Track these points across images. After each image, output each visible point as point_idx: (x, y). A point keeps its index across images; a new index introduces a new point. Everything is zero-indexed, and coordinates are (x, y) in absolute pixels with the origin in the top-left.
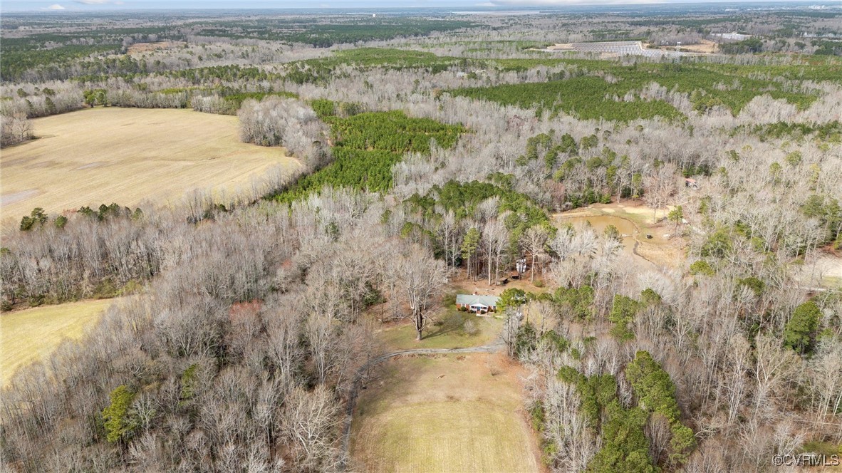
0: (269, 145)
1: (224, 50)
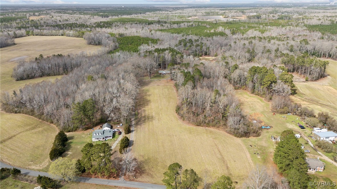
0: (97, 45)
1: (68, 18)
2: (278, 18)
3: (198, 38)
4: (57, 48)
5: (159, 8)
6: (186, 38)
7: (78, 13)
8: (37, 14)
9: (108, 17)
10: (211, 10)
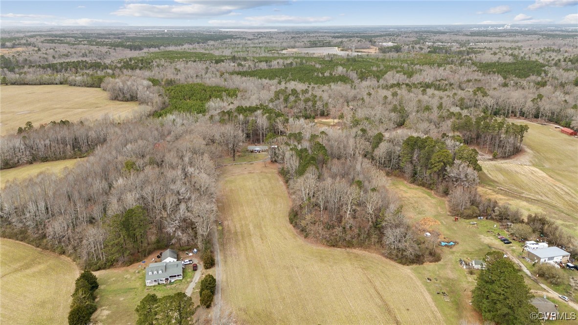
0: (127, 100)
1: (69, 52)
2: (429, 52)
3: (307, 88)
4: (56, 108)
5: (229, 34)
6: (286, 88)
7: (86, 42)
8: (8, 44)
9: (141, 49)
10: (317, 38)
